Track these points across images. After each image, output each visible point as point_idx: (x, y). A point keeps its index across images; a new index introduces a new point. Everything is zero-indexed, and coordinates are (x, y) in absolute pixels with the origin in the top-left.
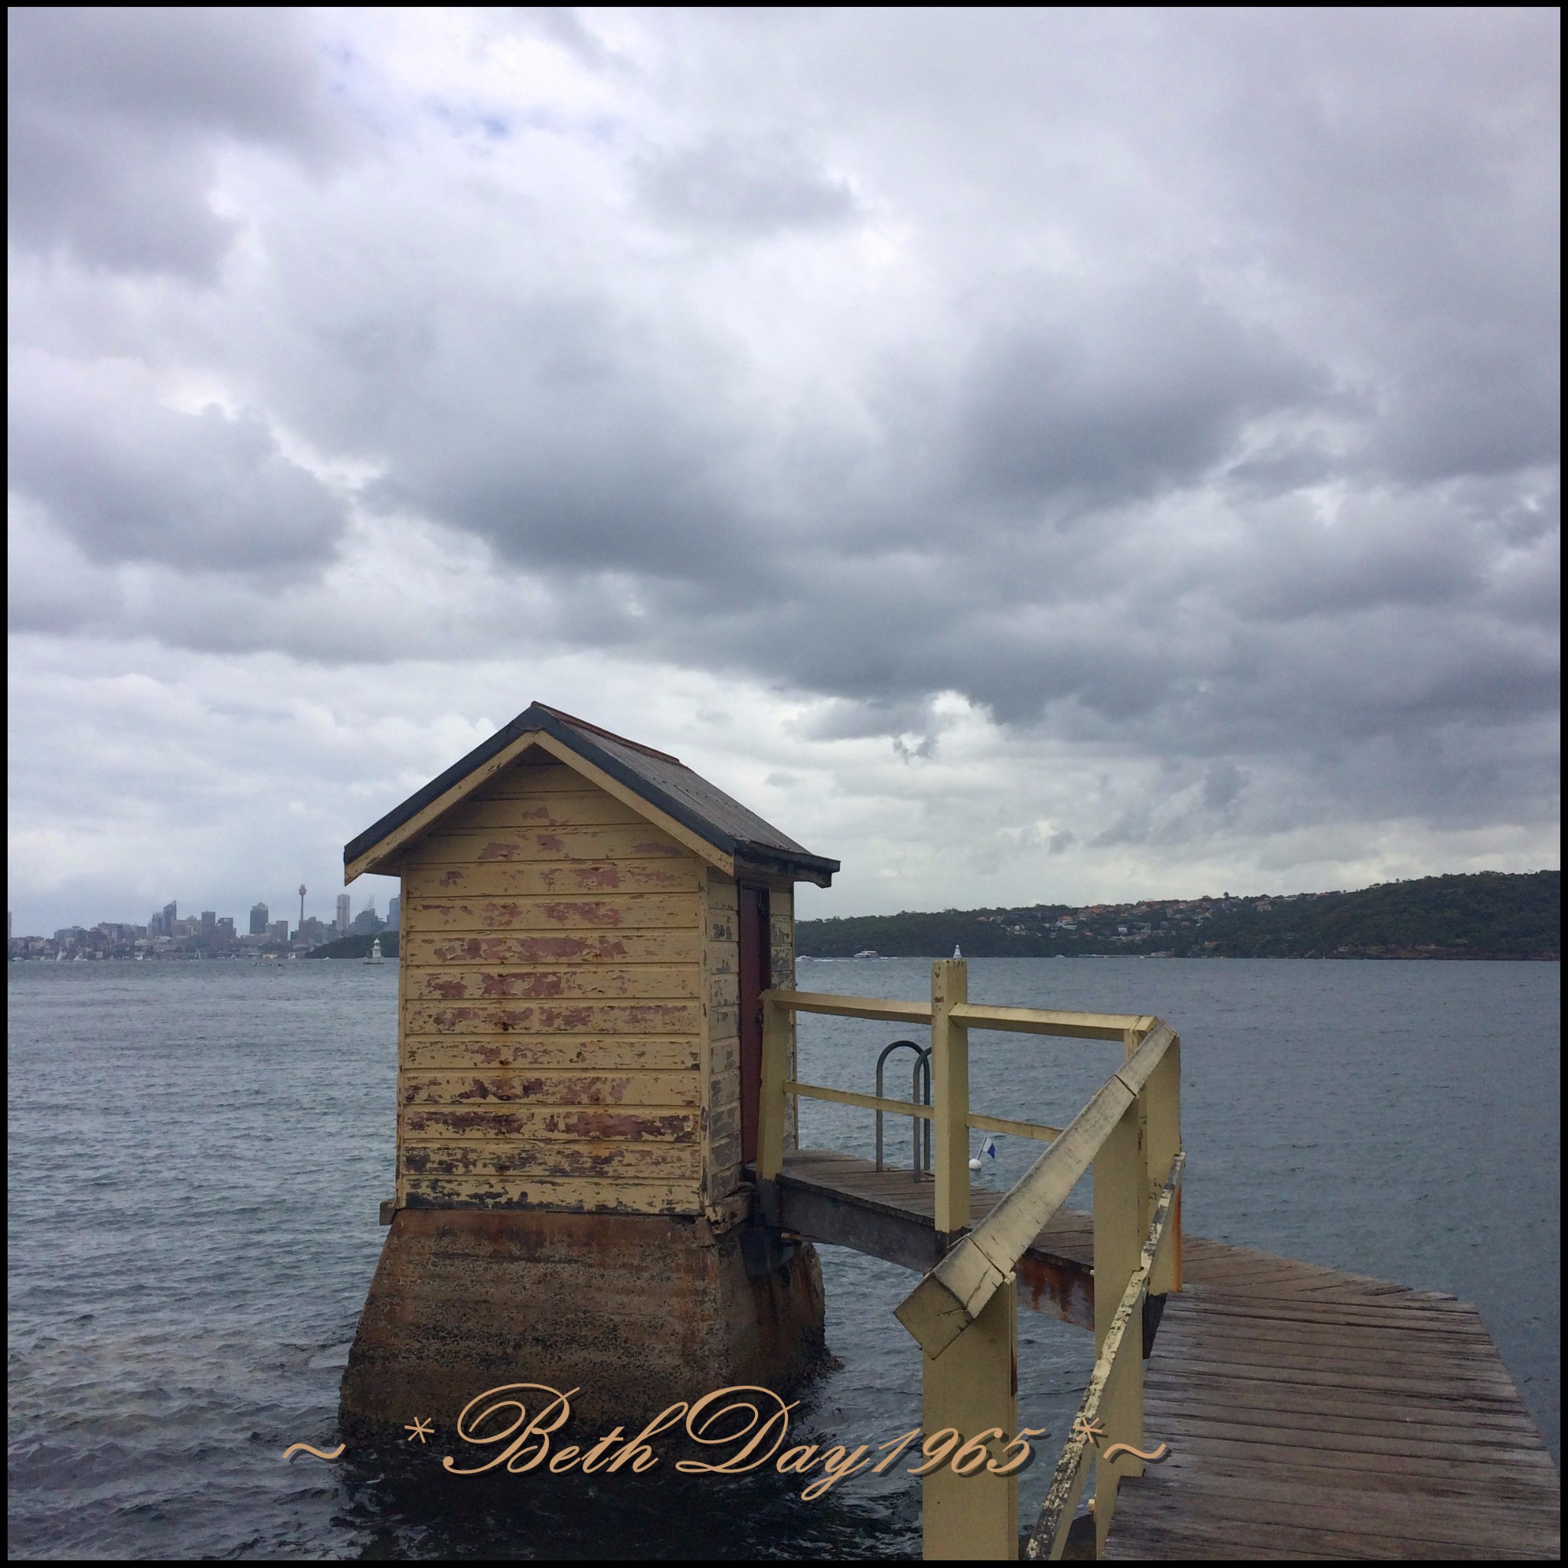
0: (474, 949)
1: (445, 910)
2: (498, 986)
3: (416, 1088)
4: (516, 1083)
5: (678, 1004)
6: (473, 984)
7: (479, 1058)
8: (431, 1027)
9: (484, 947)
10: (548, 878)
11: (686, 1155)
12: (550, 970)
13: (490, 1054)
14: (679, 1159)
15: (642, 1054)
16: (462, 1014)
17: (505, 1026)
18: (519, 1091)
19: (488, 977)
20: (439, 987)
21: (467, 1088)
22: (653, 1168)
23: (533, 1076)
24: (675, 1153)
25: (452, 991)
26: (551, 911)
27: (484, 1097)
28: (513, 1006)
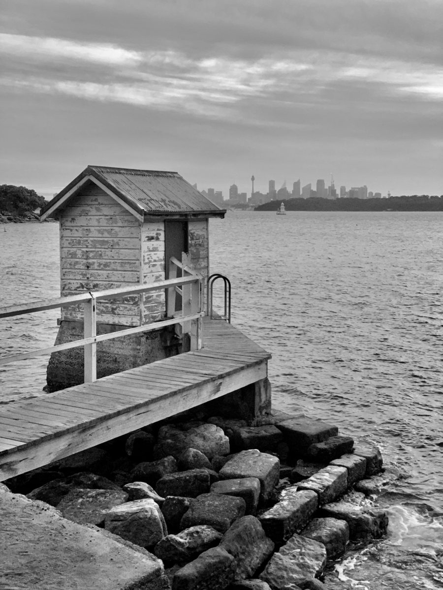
0: (79, 243)
1: (71, 230)
2: (86, 255)
3: (65, 285)
4: (91, 284)
5: (134, 262)
6: (79, 253)
7: (81, 276)
8: (68, 266)
9: (82, 242)
10: (98, 221)
11: (136, 308)
12: (99, 250)
13: (84, 275)
14: (134, 310)
15: (124, 277)
16: (77, 263)
17: (88, 267)
18: (92, 287)
19: (83, 252)
20: (70, 254)
21: (78, 285)
22: (127, 312)
23: (95, 282)
24: (133, 308)
25: (74, 255)
26: (99, 231)
27: (83, 288)
28: (90, 261)
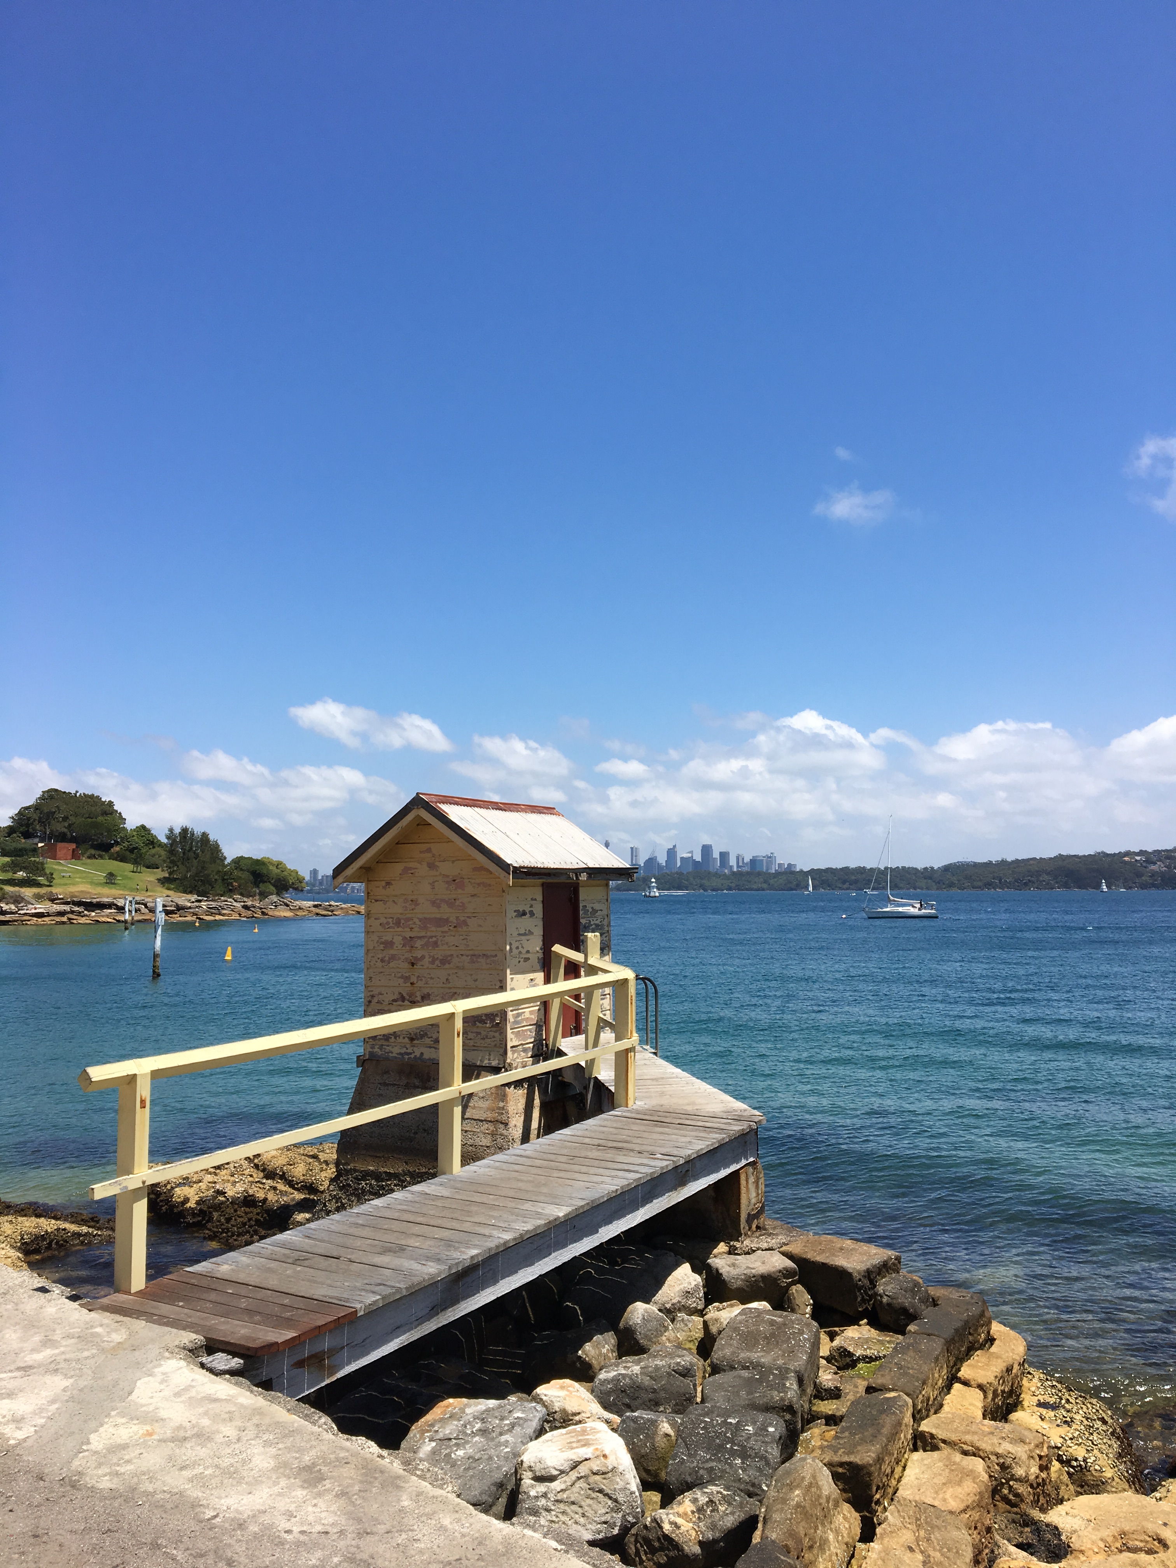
1: (385, 902)
2: (409, 942)
3: (373, 996)
4: (418, 994)
5: (494, 953)
6: (398, 940)
7: (401, 981)
8: (379, 964)
9: (403, 921)
10: (432, 885)
11: (497, 1034)
12: (433, 934)
13: (406, 979)
14: (494, 1037)
15: (476, 981)
16: (393, 958)
17: (413, 964)
18: (419, 998)
19: (404, 938)
20: (382, 943)
21: (395, 997)
22: (482, 1041)
23: (426, 991)
24: (492, 1034)
25: (389, 944)
26: (433, 903)
27: (403, 1001)
28: (418, 954)
